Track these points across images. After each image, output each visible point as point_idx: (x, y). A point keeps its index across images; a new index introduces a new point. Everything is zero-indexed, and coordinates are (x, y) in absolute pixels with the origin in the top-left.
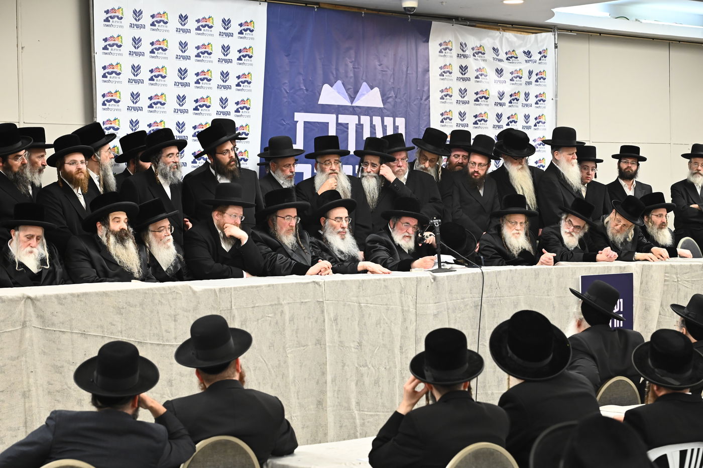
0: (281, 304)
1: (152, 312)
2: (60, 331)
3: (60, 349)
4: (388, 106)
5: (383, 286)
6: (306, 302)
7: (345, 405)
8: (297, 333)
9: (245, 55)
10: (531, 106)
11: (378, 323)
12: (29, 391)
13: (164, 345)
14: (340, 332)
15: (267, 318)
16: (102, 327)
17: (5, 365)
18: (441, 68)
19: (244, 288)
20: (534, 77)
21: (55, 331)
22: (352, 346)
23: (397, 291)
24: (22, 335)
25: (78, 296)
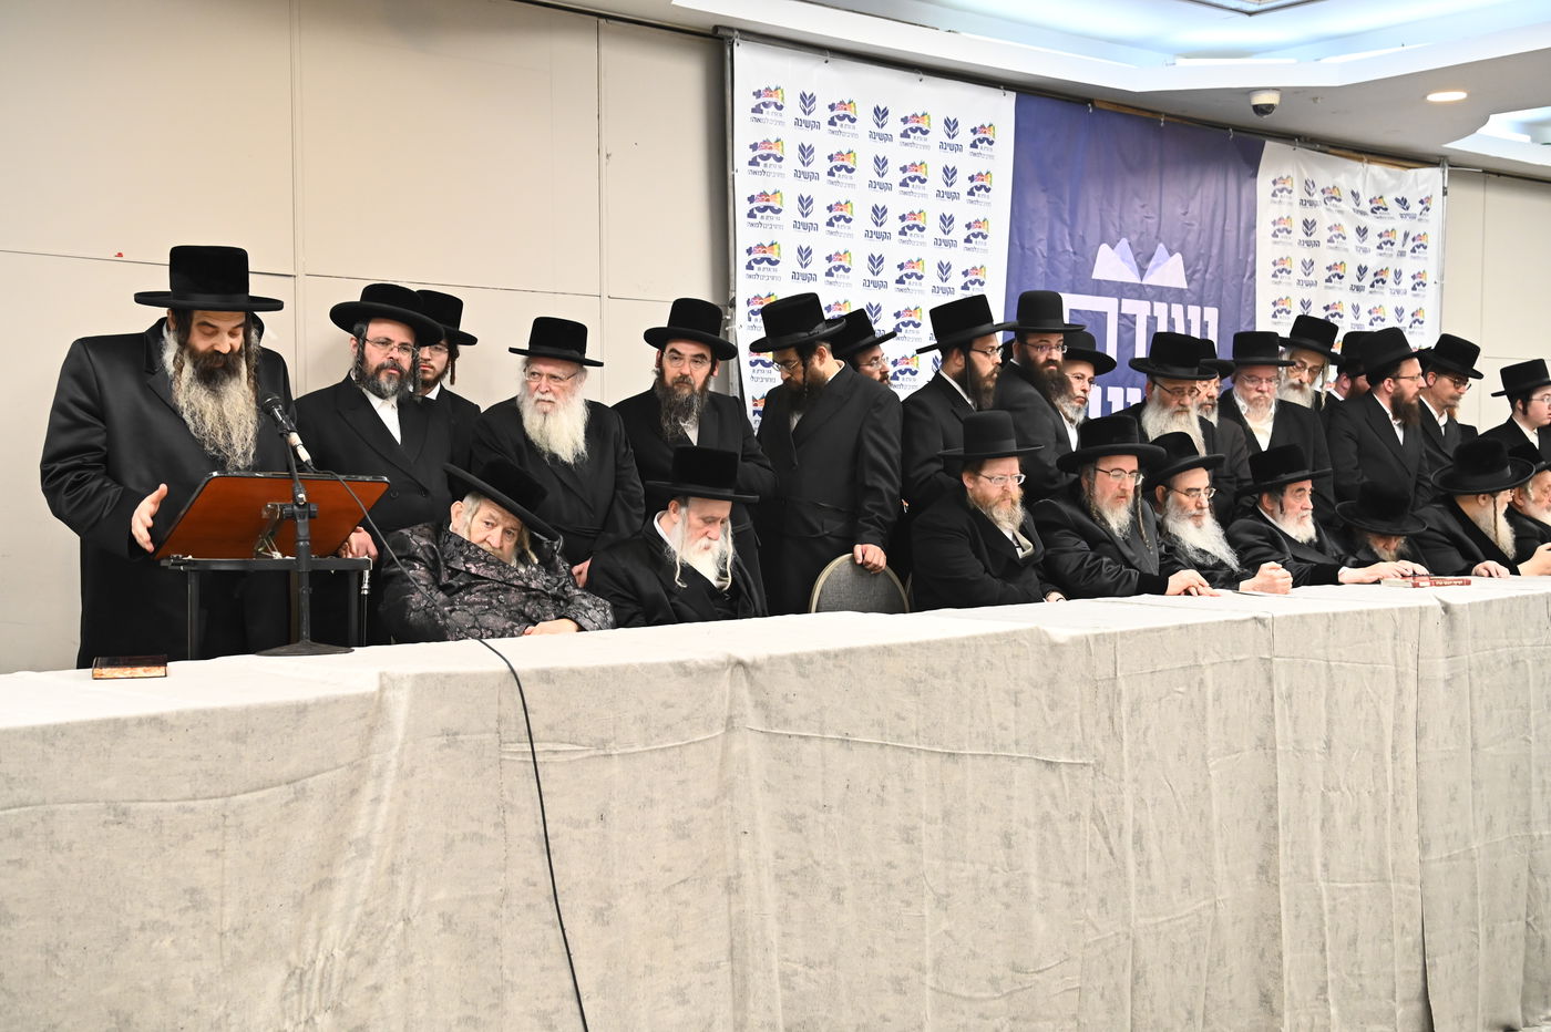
0: (1201, 666)
1: (974, 686)
2: (801, 737)
3: (799, 777)
4: (1194, 286)
5: (1366, 624)
6: (1240, 661)
7: (1304, 870)
8: (1224, 724)
9: (979, 185)
10: (1405, 293)
11: (1357, 702)
12: (739, 876)
13: (996, 756)
14: (1295, 720)
15: (1177, 695)
16: (881, 724)
17: (691, 820)
18: (1274, 223)
19: (1138, 632)
20: (1410, 245)
21: (790, 736)
22: (1316, 748)
23: (1389, 635)
24: (726, 749)
25: (836, 656)
